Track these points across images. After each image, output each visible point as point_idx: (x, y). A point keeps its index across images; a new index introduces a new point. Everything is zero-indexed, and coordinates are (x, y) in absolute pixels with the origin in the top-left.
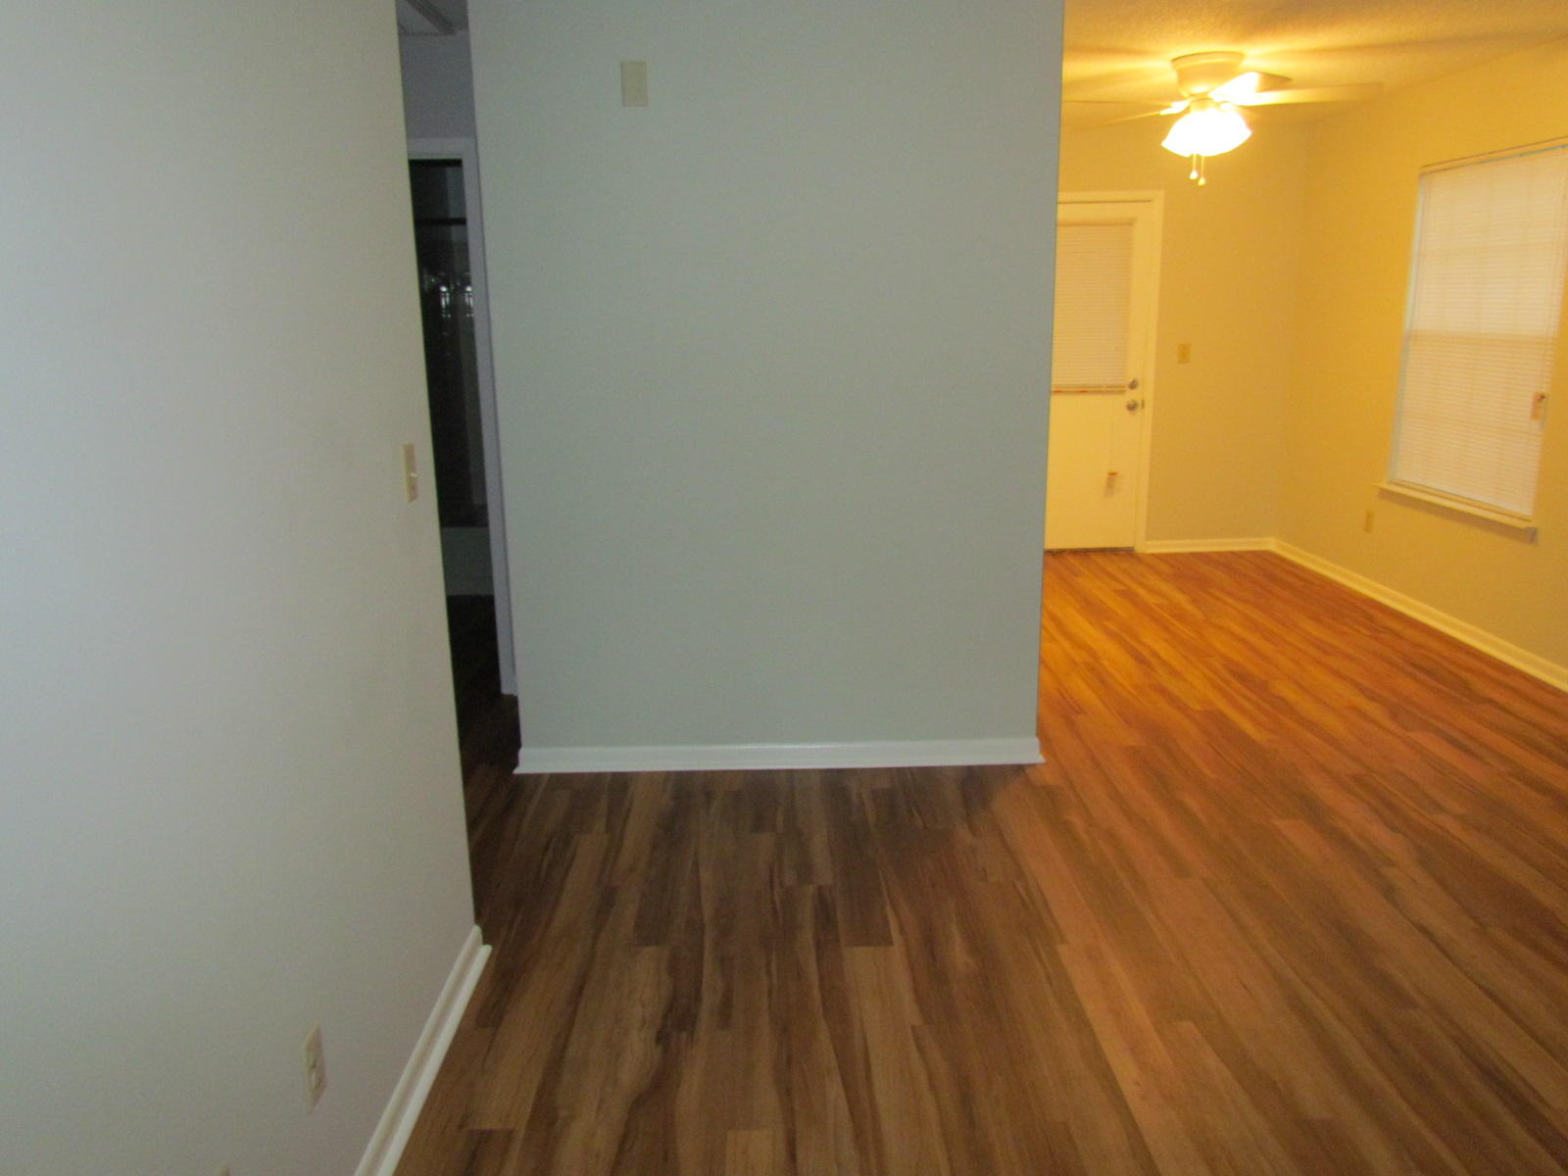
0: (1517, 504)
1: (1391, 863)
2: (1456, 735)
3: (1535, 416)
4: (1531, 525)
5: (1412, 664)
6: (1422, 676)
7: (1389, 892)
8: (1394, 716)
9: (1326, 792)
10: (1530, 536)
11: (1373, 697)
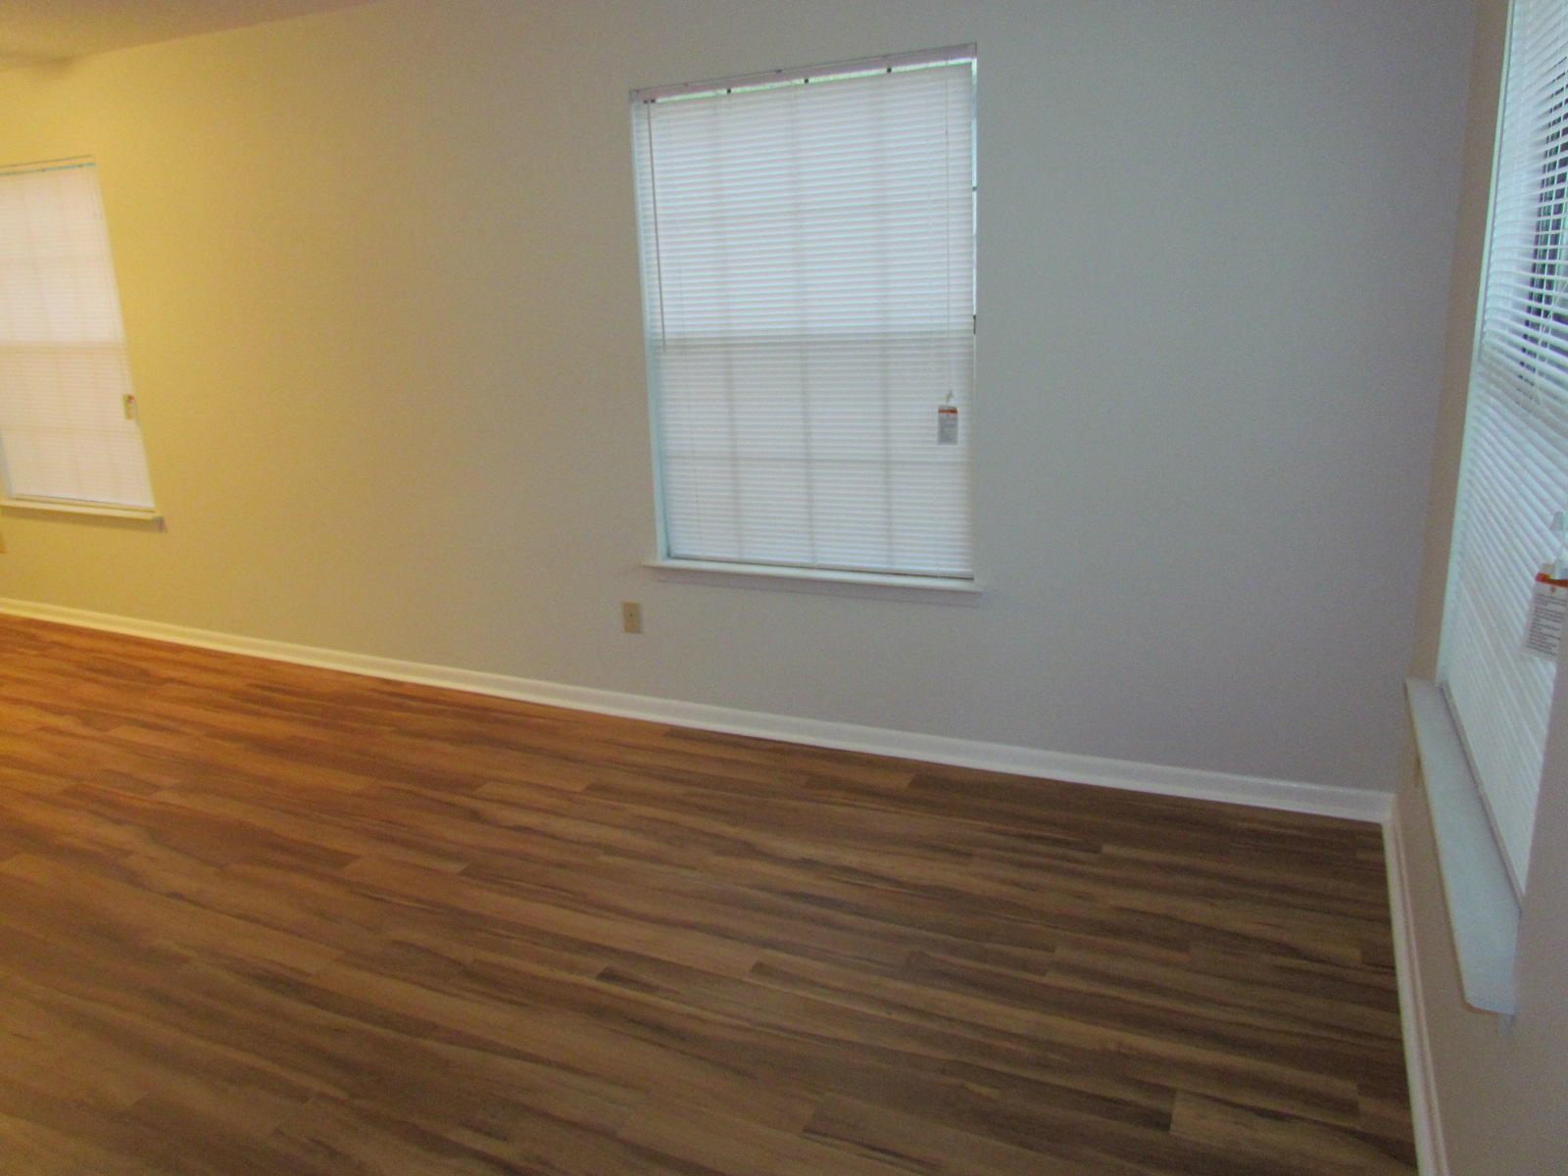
0: (137, 497)
1: (130, 853)
2: (152, 720)
3: (129, 416)
4: (158, 514)
5: (88, 669)
6: (103, 678)
7: (133, 879)
8: (87, 723)
9: (39, 816)
10: (159, 524)
11: (60, 712)
